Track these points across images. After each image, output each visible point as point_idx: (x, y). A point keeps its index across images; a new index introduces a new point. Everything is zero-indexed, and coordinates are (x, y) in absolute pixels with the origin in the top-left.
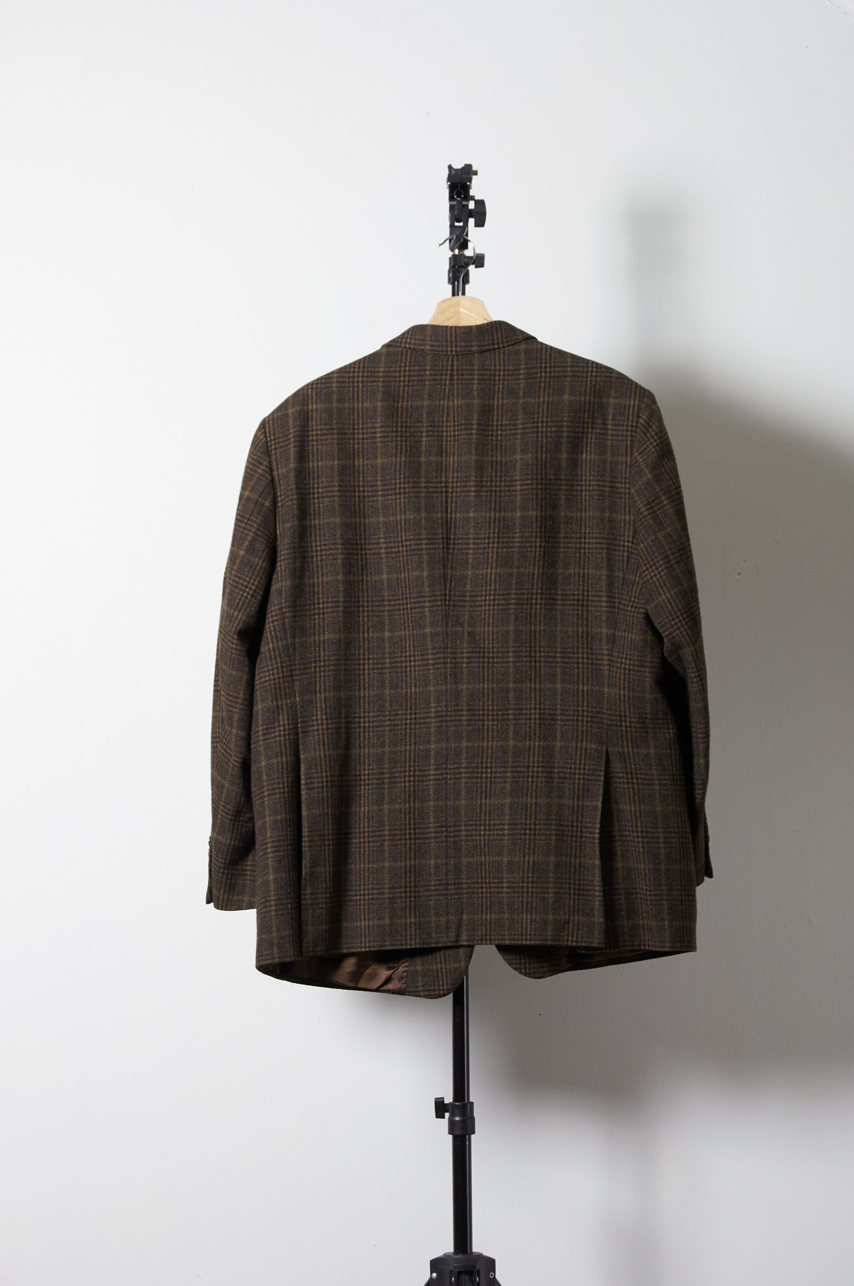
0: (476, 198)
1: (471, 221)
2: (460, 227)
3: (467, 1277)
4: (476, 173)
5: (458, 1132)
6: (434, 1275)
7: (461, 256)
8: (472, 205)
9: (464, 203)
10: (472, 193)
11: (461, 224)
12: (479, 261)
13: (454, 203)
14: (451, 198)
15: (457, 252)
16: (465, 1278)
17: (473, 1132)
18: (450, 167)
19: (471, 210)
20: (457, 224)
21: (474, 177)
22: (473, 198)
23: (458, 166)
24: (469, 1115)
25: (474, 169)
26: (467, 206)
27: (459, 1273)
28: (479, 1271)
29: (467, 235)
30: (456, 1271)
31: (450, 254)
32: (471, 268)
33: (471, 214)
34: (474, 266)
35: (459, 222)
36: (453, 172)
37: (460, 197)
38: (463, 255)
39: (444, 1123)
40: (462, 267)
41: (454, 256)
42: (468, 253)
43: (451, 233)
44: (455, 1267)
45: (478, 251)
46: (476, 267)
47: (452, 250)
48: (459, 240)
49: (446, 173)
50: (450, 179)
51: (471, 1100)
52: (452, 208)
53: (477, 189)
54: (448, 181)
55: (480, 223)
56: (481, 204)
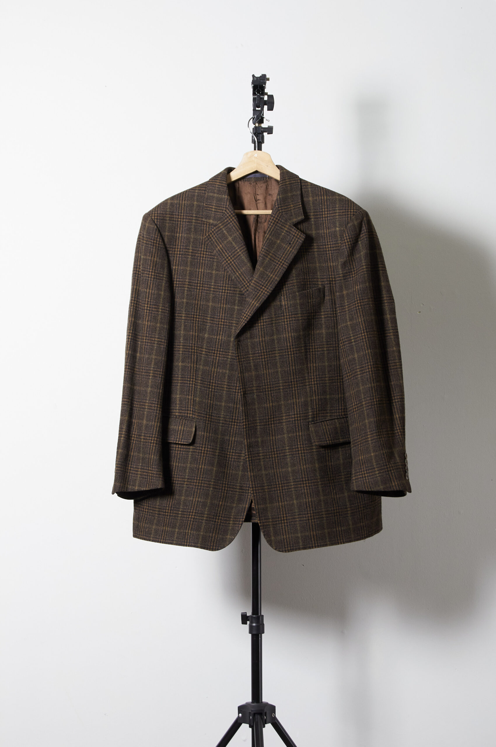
0: (268, 94)
1: (266, 107)
2: (259, 110)
3: (259, 716)
4: (268, 79)
5: (254, 633)
6: (240, 715)
7: (260, 127)
8: (266, 98)
9: (261, 97)
10: (266, 91)
12: (270, 130)
13: (256, 97)
14: (254, 94)
15: (257, 125)
17: (263, 633)
18: (253, 76)
19: (266, 101)
20: (257, 109)
21: (267, 82)
22: (266, 94)
23: (258, 75)
24: (261, 622)
25: (267, 77)
26: (264, 98)
27: (254, 714)
28: (266, 713)
29: (263, 115)
31: (253, 126)
32: (265, 134)
33: (265, 103)
34: (267, 133)
35: (258, 107)
36: (255, 79)
37: (259, 93)
39: (247, 627)
40: (260, 133)
41: (255, 127)
42: (264, 125)
43: (254, 115)
44: (252, 711)
45: (270, 124)
47: (254, 124)
48: (259, 118)
49: (251, 79)
50: (253, 82)
51: (262, 614)
52: (254, 99)
53: (269, 89)
54: (252, 84)
55: (271, 108)
56: (271, 97)
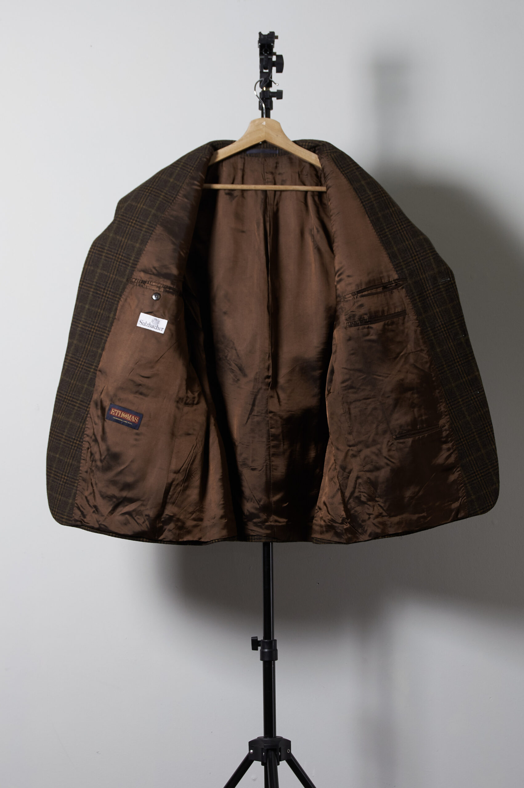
0: (277, 54)
1: (274, 69)
2: (267, 73)
3: (273, 752)
4: (277, 37)
5: (267, 659)
6: (252, 751)
7: (268, 91)
8: (274, 58)
9: (269, 57)
10: (274, 50)
11: (267, 71)
12: (279, 95)
13: (263, 57)
14: (261, 54)
15: (265, 89)
16: (272, 753)
17: (277, 659)
18: (260, 34)
19: (274, 61)
20: (264, 71)
21: (276, 40)
22: (275, 54)
23: (265, 32)
24: (273, 648)
25: (276, 34)
26: (271, 59)
27: (267, 751)
28: (280, 748)
29: (271, 78)
30: (266, 748)
31: (260, 90)
32: (274, 99)
33: (274, 64)
34: (275, 98)
35: (266, 69)
36: (262, 37)
37: (267, 53)
38: (269, 91)
39: (258, 653)
40: (268, 99)
41: (263, 91)
42: (273, 89)
43: (261, 77)
44: (265, 746)
45: (280, 89)
46: (277, 99)
47: (262, 87)
48: (266, 81)
49: (257, 38)
50: (260, 41)
51: (275, 638)
52: (261, 60)
53: (278, 48)
54: (259, 43)
55: (280, 70)
56: (280, 58)
